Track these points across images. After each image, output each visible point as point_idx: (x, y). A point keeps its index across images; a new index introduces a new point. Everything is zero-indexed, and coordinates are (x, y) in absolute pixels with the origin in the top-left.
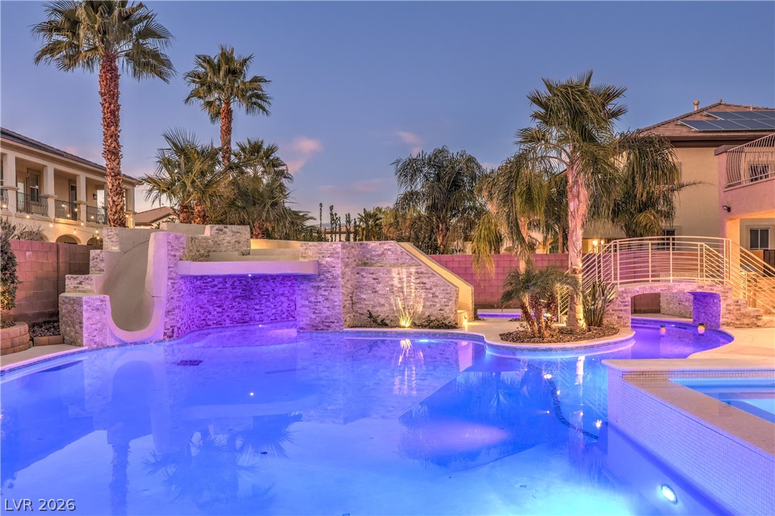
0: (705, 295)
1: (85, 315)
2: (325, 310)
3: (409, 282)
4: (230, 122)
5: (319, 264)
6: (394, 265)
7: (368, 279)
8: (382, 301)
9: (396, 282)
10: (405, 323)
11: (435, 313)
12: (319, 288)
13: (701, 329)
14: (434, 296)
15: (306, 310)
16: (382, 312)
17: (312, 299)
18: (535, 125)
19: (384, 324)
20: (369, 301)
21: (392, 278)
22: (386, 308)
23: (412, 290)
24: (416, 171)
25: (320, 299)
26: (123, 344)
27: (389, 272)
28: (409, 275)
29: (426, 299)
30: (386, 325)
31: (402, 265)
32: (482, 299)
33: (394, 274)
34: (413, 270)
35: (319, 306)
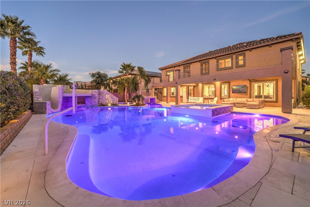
0: (152, 99)
1: (47, 106)
2: (93, 103)
3: (109, 97)
4: (31, 57)
5: (92, 94)
6: (106, 94)
7: (101, 97)
8: (104, 101)
9: (107, 97)
10: (109, 105)
11: (114, 103)
12: (92, 99)
13: (152, 104)
14: (114, 100)
15: (89, 103)
16: (104, 103)
17: (90, 101)
18: (121, 70)
19: (104, 105)
20: (101, 101)
21: (106, 97)
22: (105, 102)
23: (110, 99)
24: (94, 76)
25: (92, 101)
26: (53, 113)
27: (105, 96)
28: (109, 96)
29: (113, 100)
30: (105, 106)
31: (108, 94)
32: (120, 100)
33: (106, 96)
34: (110, 95)
35: (92, 103)
